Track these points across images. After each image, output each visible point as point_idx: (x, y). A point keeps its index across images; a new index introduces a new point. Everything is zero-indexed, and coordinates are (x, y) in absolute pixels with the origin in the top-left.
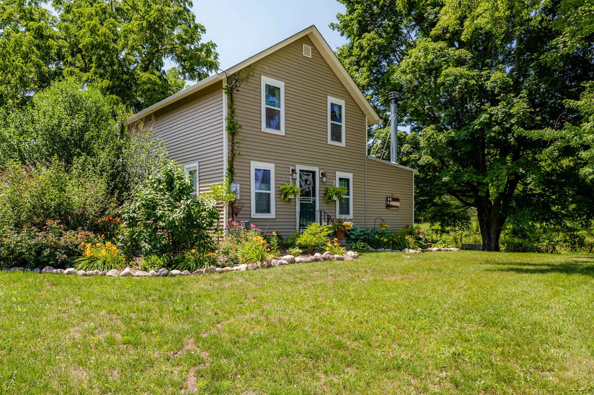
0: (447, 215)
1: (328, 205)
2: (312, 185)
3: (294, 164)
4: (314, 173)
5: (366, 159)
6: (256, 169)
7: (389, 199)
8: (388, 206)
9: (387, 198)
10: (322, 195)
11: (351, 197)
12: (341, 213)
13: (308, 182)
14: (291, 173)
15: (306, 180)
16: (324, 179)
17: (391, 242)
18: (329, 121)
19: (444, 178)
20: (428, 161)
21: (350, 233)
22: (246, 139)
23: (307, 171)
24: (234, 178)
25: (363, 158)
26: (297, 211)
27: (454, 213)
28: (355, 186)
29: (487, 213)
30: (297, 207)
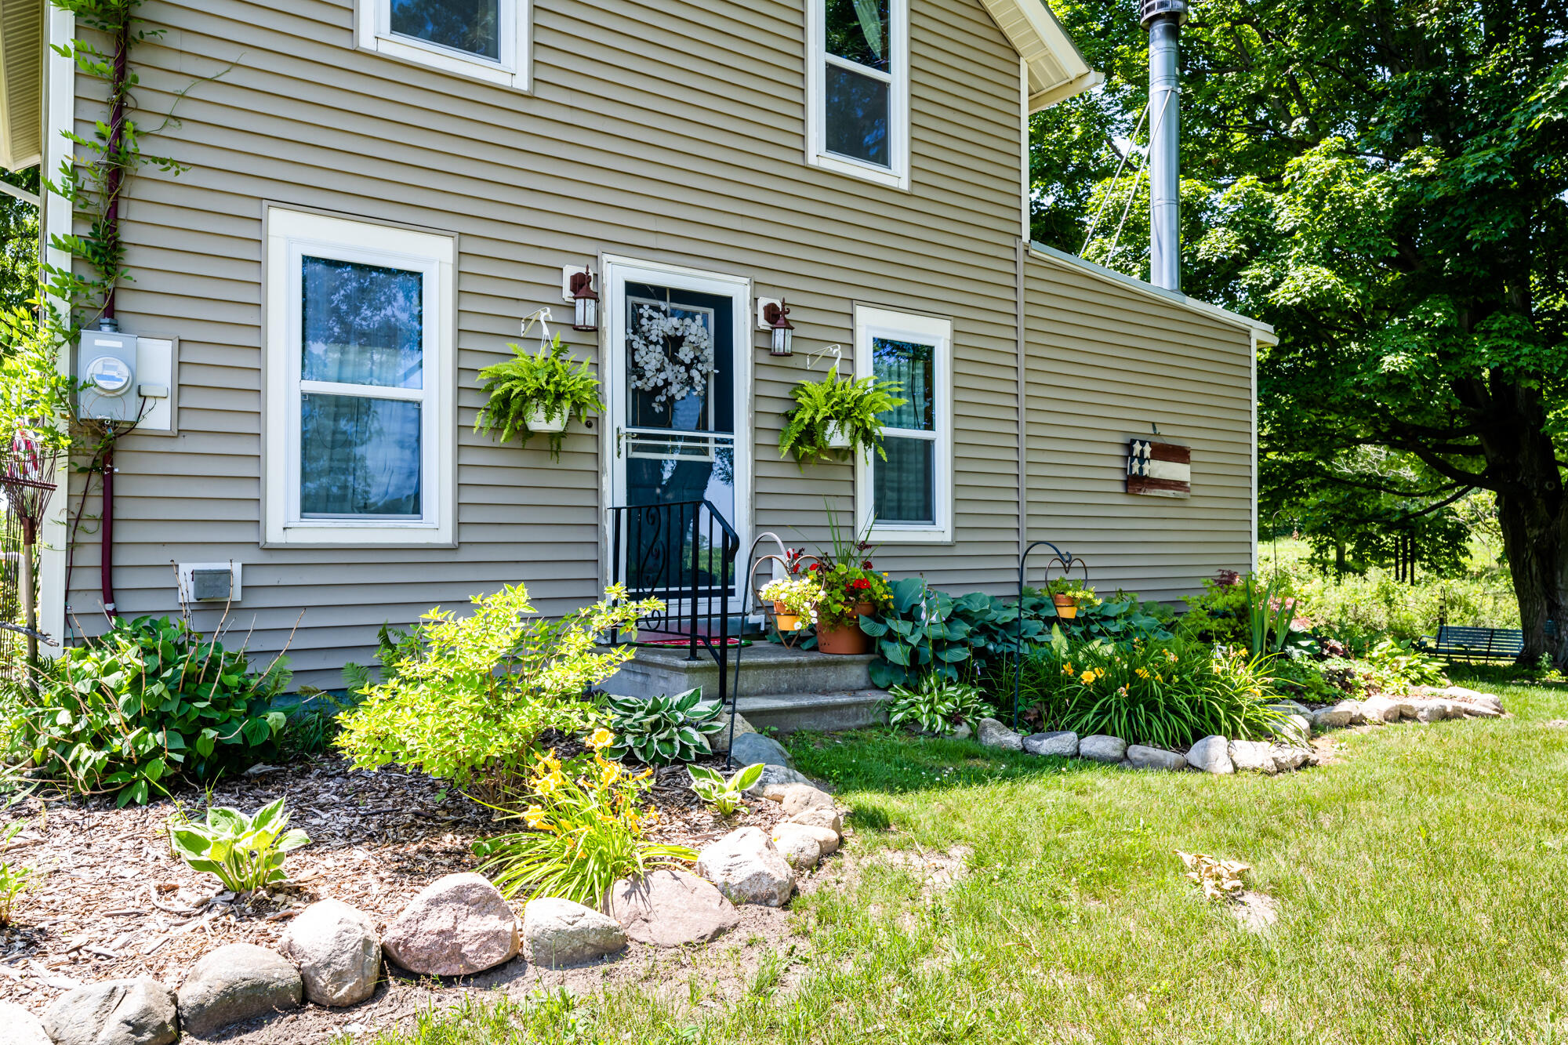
0: (1377, 516)
1: (812, 470)
2: (709, 367)
3: (589, 248)
4: (722, 306)
5: (1021, 257)
6: (307, 260)
7: (1137, 447)
8: (1136, 483)
9: (1129, 446)
10: (771, 423)
11: (942, 436)
12: (884, 511)
13: (685, 354)
14: (567, 294)
15: (673, 343)
16: (781, 340)
17: (1123, 692)
18: (817, 57)
19: (1387, 359)
20: (1313, 289)
21: (881, 631)
22: (233, 77)
23: (680, 296)
24: (124, 303)
25: (1010, 255)
26: (608, 502)
27: (1404, 511)
28: (964, 382)
29: (1543, 512)
30: (606, 481)
